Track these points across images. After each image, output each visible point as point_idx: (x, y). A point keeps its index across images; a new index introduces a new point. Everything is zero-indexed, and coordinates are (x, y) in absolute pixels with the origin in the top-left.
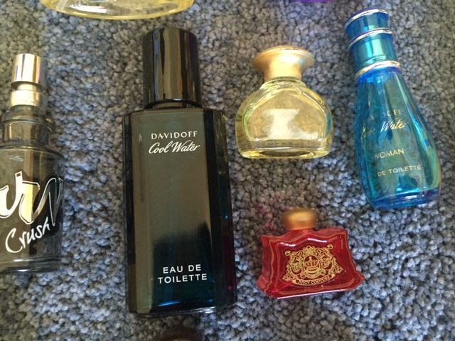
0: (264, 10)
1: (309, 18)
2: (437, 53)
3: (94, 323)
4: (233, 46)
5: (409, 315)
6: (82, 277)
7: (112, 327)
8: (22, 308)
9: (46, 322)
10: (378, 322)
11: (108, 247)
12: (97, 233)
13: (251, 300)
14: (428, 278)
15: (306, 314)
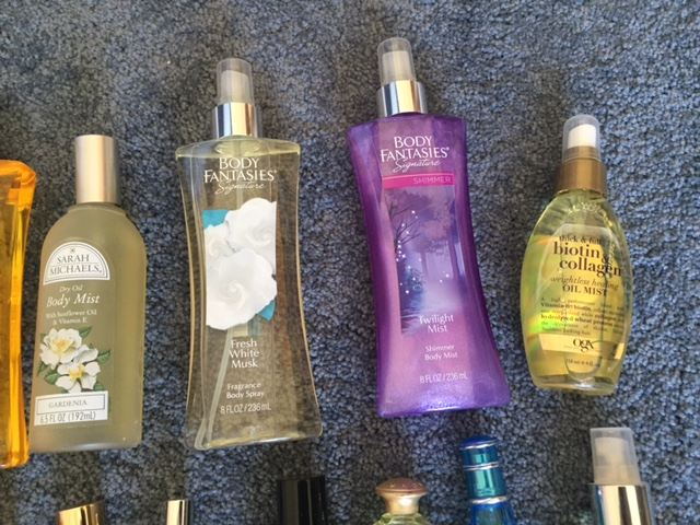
0: (385, 424)
1: (428, 428)
2: (550, 463)
4: (357, 463)
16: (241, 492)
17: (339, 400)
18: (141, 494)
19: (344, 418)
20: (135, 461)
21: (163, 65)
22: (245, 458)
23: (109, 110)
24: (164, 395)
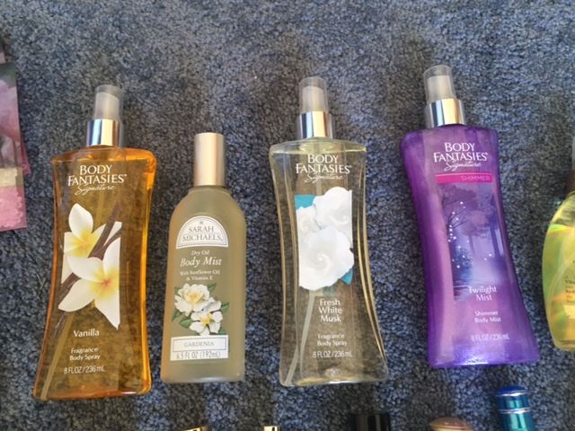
1: (467, 378)
4: (411, 403)
16: (318, 423)
17: (394, 351)
18: (237, 420)
19: (399, 366)
20: (232, 393)
21: (251, 80)
22: (320, 395)
23: (209, 113)
24: (254, 340)
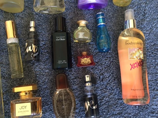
0: (79, 12)
1: (89, 13)
2: (115, 21)
3: (46, 73)
4: (73, 19)
5: (105, 72)
6: (43, 64)
7: (49, 73)
8: (32, 69)
9: (36, 72)
10: (100, 73)
11: (48, 59)
12: (46, 56)
13: (75, 69)
14: (110, 66)
15: (86, 72)
16: (47, 24)
17: (69, 6)
18: (24, 23)
19: (70, 10)
20: (23, 17)
22: (48, 17)
24: (29, 3)
